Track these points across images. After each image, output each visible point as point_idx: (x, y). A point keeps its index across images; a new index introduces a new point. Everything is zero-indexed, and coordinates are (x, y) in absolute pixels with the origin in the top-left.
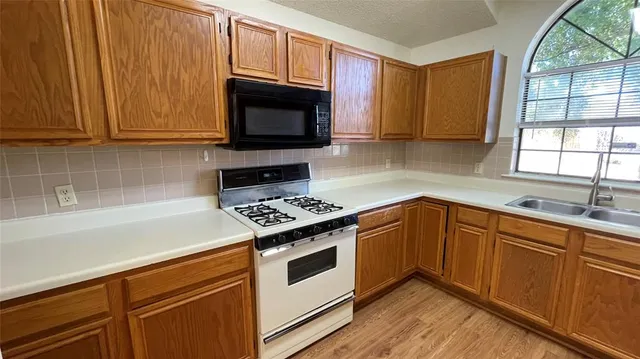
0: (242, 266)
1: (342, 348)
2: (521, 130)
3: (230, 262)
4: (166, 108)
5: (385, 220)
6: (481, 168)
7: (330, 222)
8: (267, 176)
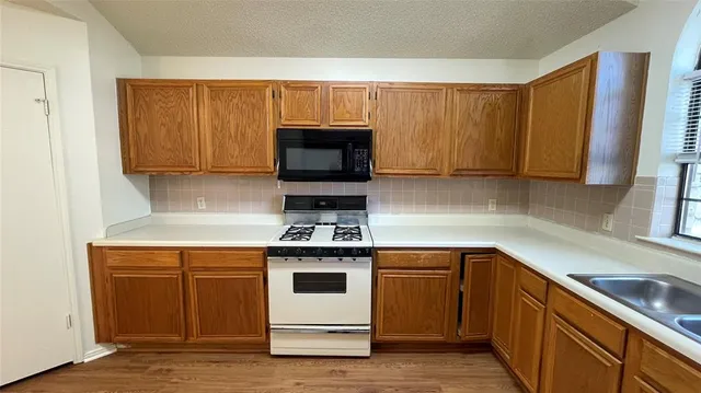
0: (258, 265)
1: (341, 371)
2: (684, 166)
3: (248, 259)
4: (236, 153)
5: (421, 263)
6: (610, 223)
7: (337, 249)
8: (323, 203)
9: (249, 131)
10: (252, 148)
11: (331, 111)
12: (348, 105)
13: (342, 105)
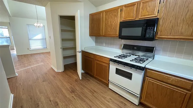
3: (106, 61)
4: (110, 30)
8: (135, 48)
9: (113, 23)
10: (113, 29)
11: (140, 12)
12: (148, 8)
13: (145, 9)
